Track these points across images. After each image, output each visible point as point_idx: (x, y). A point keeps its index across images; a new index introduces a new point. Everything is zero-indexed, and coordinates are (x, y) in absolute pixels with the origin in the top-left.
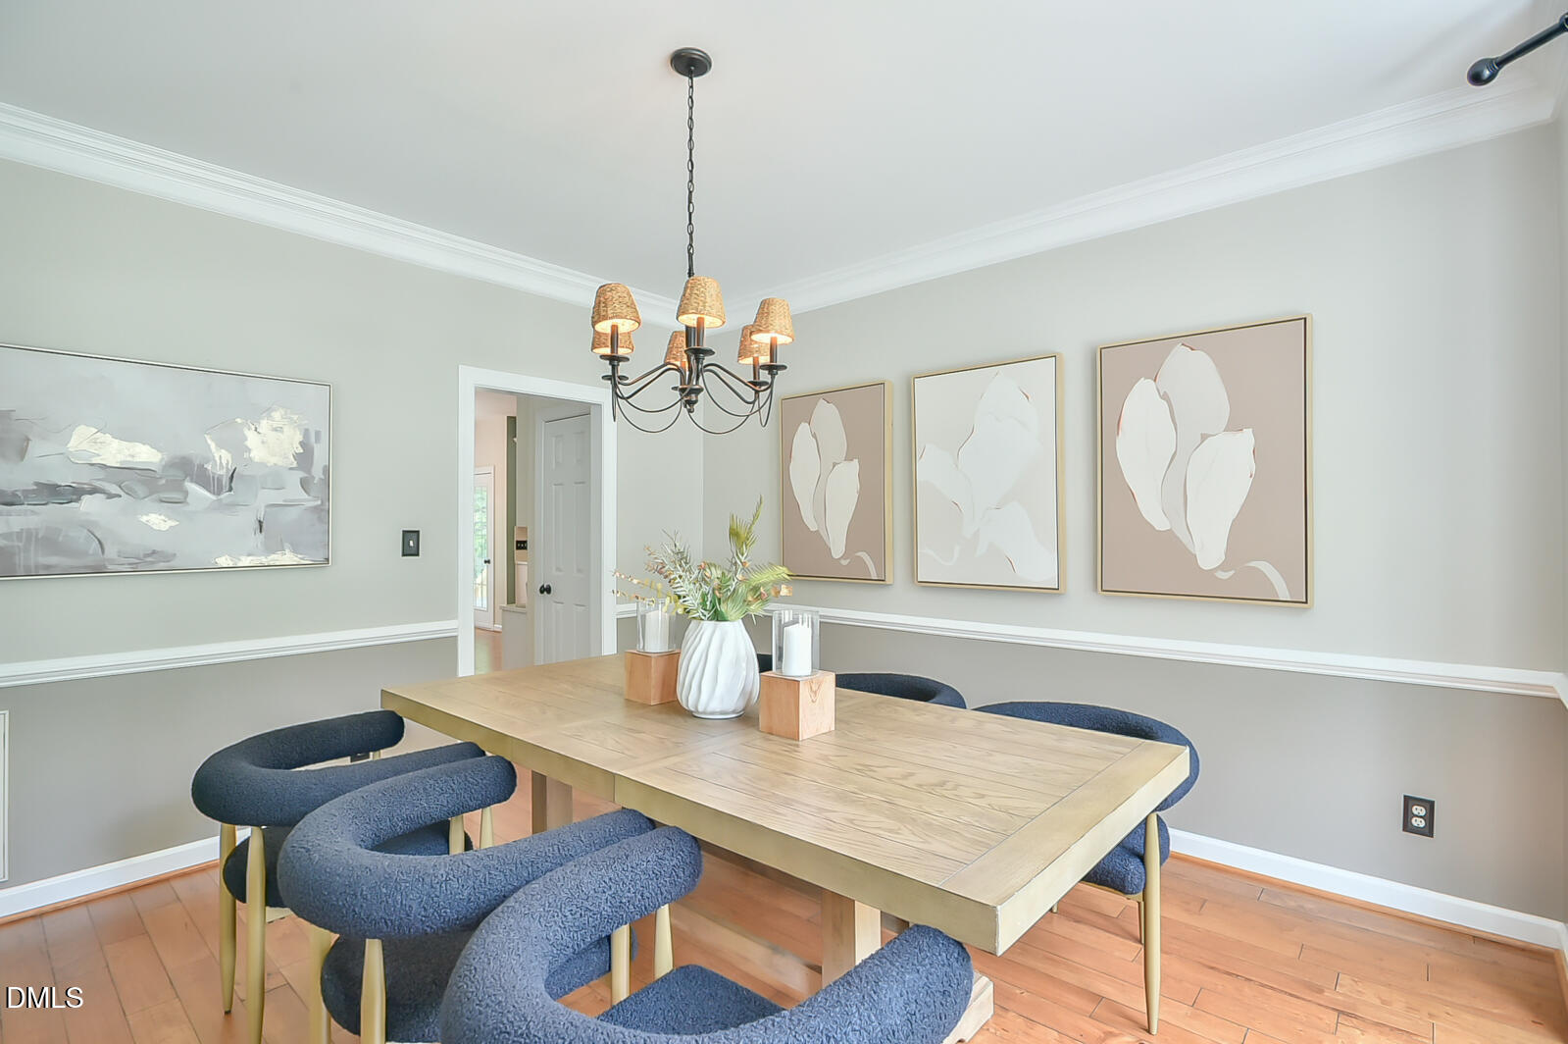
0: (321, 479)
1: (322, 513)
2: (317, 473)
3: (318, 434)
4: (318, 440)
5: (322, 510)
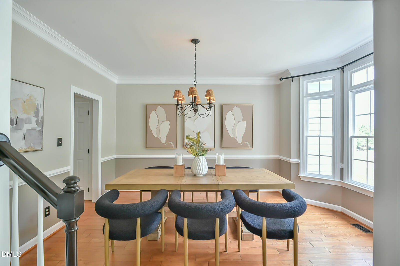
0: (41, 120)
1: (41, 132)
2: (40, 119)
3: (41, 104)
4: (40, 107)
5: (41, 131)
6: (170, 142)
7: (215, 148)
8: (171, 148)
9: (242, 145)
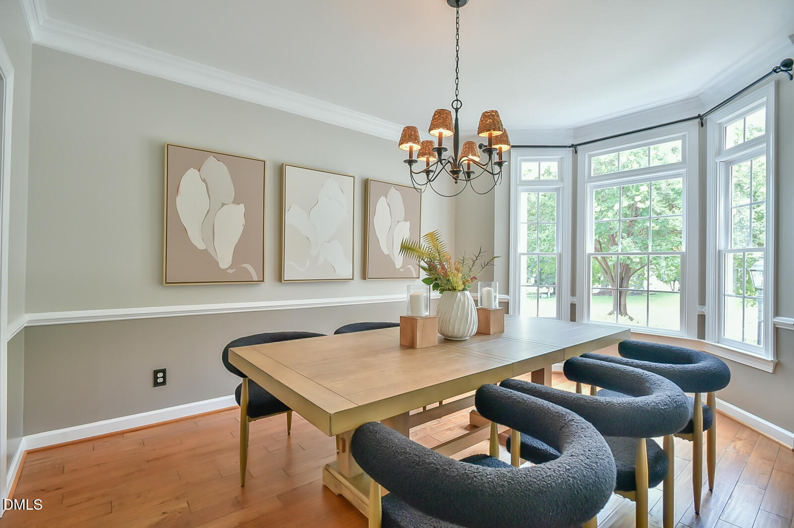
6: (245, 265)
7: (355, 278)
8: (250, 282)
9: (402, 272)
